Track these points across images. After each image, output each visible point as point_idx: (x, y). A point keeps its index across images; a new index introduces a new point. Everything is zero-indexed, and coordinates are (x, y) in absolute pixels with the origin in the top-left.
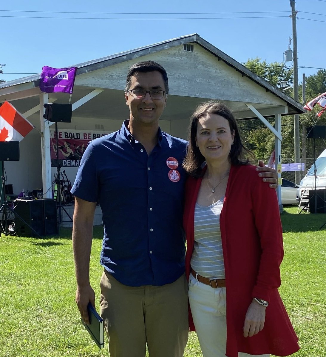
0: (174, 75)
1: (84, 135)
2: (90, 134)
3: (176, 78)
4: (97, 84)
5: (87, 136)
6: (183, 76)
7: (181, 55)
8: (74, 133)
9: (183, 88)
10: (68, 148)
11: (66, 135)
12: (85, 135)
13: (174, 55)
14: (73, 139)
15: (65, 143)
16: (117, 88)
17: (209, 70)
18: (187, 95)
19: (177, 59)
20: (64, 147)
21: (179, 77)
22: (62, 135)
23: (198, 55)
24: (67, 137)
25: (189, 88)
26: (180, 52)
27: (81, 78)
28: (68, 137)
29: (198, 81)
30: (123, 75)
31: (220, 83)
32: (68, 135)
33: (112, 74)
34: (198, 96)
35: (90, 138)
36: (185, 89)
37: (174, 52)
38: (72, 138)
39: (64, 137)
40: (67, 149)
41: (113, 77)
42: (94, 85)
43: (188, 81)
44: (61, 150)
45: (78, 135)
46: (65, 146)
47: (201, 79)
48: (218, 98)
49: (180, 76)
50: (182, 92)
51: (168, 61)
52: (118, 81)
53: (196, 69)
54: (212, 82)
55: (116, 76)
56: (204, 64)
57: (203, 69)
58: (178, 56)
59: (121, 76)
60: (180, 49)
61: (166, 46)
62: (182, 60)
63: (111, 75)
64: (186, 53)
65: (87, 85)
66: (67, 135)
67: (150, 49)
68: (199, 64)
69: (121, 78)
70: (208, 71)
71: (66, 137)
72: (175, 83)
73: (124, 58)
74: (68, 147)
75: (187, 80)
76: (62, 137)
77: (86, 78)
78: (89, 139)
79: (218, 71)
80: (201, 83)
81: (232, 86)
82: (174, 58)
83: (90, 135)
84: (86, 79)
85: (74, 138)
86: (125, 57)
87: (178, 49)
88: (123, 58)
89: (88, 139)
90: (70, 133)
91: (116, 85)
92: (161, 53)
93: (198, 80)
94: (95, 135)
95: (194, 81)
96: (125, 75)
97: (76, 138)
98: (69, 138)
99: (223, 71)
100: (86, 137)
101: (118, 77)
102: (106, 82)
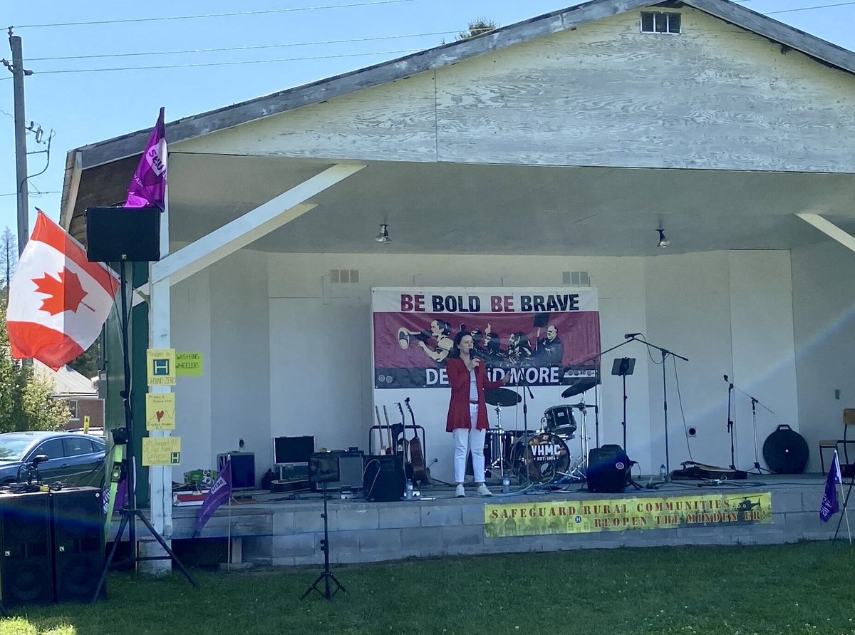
0: (608, 107)
1: (493, 302)
2: (511, 298)
3: (614, 115)
4: (324, 150)
5: (502, 304)
6: (643, 109)
7: (633, 46)
8: (460, 298)
9: (644, 143)
10: (440, 336)
11: (438, 304)
12: (496, 301)
13: (609, 46)
14: (457, 311)
15: (435, 323)
16: (395, 158)
17: (744, 83)
18: (657, 164)
19: (618, 61)
20: (428, 334)
21: (627, 111)
22: (423, 303)
23: (700, 41)
24: (438, 307)
25: (666, 144)
26: (630, 37)
27: (265, 136)
28: (442, 309)
29: (700, 120)
30: (416, 119)
31: (793, 121)
32: (444, 303)
33: (379, 119)
34: (704, 164)
35: (510, 307)
36: (648, 147)
37: (606, 38)
38: (455, 309)
39: (429, 308)
40: (439, 339)
41: (382, 125)
42: (313, 151)
43: (661, 122)
44: (422, 344)
45: (474, 301)
46: (431, 332)
47: (712, 112)
48: (784, 167)
49: (631, 108)
50: (639, 156)
51: (584, 66)
52: (400, 137)
53: (694, 85)
54: (760, 120)
55: (390, 123)
56: (721, 67)
57: (719, 82)
58: (620, 51)
59: (409, 122)
60: (628, 28)
61: (558, 23)
62: (635, 59)
63: (372, 120)
64: (651, 37)
65: (288, 155)
66: (440, 303)
67: (496, 35)
68: (704, 69)
69: (409, 126)
70: (742, 86)
71: (435, 306)
72: (613, 131)
73: (399, 69)
74: (443, 333)
75: (660, 118)
76: (423, 310)
77: (284, 134)
78: (506, 309)
79: (782, 84)
80: (715, 123)
81: (840, 126)
82: (606, 57)
83: (509, 301)
84: (283, 137)
85: (461, 309)
86: (404, 65)
87: (619, 30)
88: (397, 66)
89: (503, 312)
90: (450, 297)
91: (392, 148)
92: (558, 44)
93: (700, 116)
94: (526, 301)
95: (686, 121)
96: (423, 119)
97: (467, 310)
98: (445, 311)
99: (804, 83)
100: (499, 305)
101: (400, 124)
102: (354, 142)
